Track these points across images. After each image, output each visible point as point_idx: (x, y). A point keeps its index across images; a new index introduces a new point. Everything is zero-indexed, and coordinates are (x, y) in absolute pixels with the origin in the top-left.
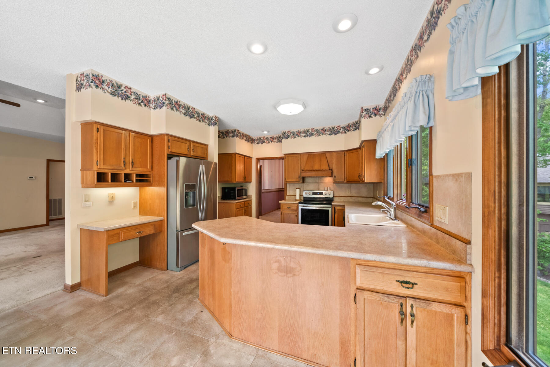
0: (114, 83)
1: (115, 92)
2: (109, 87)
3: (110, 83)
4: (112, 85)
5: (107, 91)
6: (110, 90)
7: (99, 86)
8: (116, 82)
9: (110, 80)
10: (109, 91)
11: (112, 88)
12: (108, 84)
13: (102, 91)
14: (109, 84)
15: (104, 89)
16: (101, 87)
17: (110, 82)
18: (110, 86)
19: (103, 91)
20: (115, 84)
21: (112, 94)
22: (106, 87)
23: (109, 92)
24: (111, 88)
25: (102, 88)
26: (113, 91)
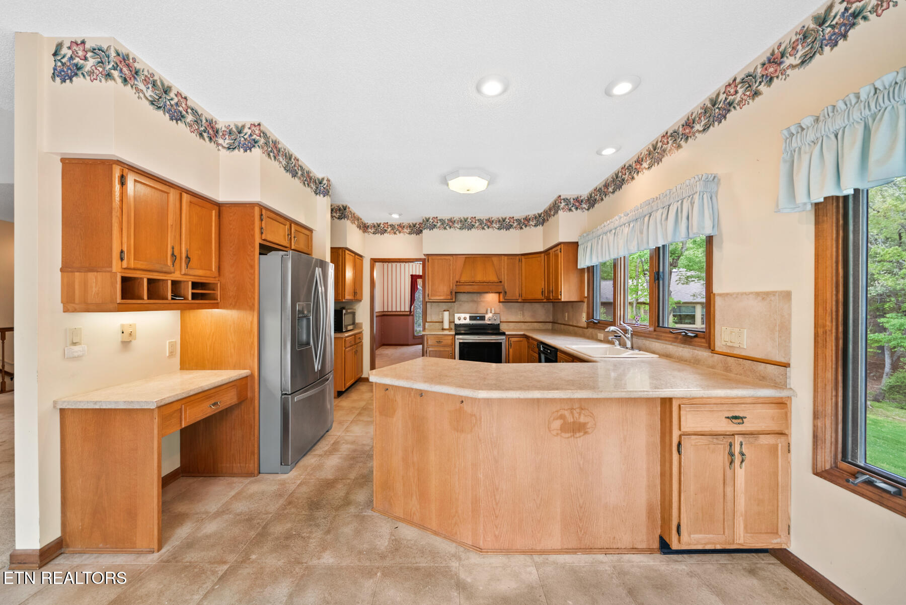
0: (156, 80)
1: (158, 99)
2: (148, 88)
3: (149, 79)
4: (154, 85)
5: (145, 96)
6: (149, 93)
7: (128, 79)
8: (160, 78)
9: (150, 72)
10: (147, 95)
11: (153, 91)
12: (145, 80)
13: (135, 93)
14: (147, 79)
15: (138, 90)
16: (132, 84)
17: (149, 76)
18: (150, 86)
19: (137, 94)
20: (159, 83)
21: (153, 104)
22: (142, 86)
23: (147, 98)
24: (151, 89)
25: (134, 87)
26: (155, 96)
